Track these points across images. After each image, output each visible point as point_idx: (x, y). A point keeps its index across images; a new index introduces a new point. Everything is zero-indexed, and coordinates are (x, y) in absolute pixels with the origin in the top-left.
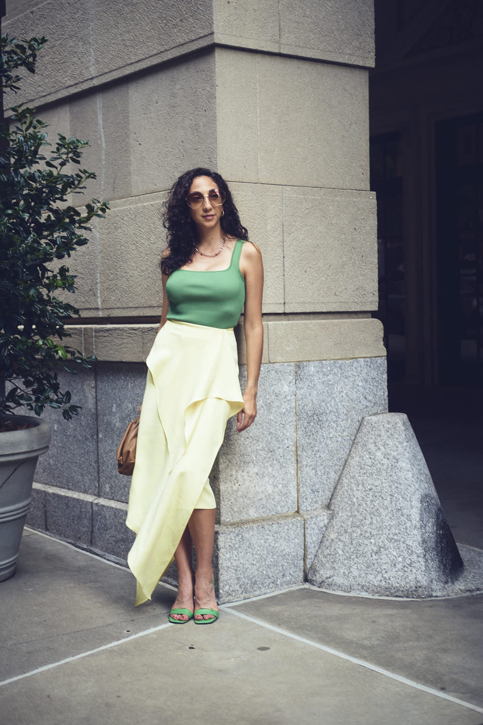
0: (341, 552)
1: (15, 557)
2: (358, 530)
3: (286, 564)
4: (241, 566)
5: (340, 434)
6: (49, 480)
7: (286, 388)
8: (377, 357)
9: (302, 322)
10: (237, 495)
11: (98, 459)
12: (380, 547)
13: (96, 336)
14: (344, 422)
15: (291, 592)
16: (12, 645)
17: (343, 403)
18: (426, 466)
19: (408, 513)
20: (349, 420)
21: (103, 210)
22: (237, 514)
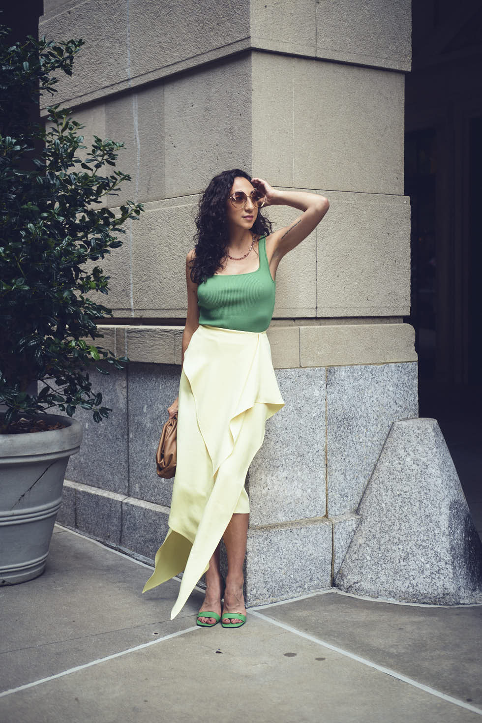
0: (368, 558)
1: (45, 556)
2: (387, 535)
3: (314, 568)
4: (269, 569)
5: (370, 439)
6: (80, 478)
7: (317, 393)
8: (409, 362)
9: (334, 326)
10: (265, 499)
11: (128, 459)
12: (408, 554)
13: (128, 337)
14: (374, 427)
15: (318, 596)
16: (41, 646)
17: (374, 408)
18: (456, 472)
19: (437, 519)
20: (379, 425)
21: (137, 212)
22: (265, 518)
